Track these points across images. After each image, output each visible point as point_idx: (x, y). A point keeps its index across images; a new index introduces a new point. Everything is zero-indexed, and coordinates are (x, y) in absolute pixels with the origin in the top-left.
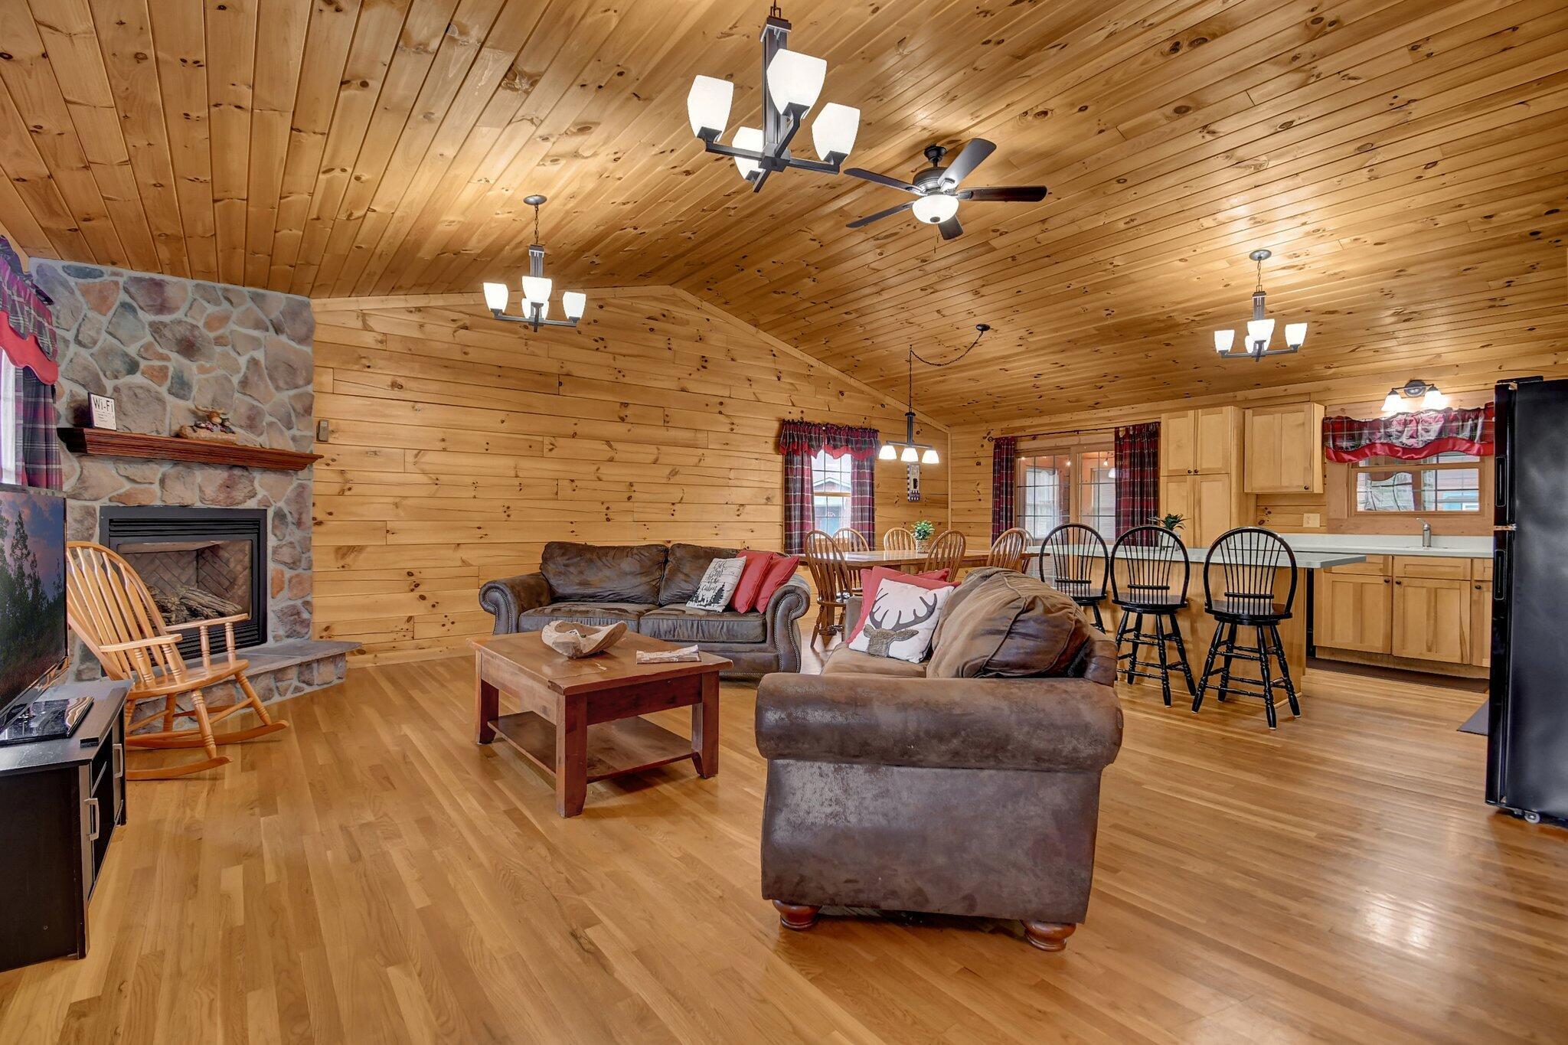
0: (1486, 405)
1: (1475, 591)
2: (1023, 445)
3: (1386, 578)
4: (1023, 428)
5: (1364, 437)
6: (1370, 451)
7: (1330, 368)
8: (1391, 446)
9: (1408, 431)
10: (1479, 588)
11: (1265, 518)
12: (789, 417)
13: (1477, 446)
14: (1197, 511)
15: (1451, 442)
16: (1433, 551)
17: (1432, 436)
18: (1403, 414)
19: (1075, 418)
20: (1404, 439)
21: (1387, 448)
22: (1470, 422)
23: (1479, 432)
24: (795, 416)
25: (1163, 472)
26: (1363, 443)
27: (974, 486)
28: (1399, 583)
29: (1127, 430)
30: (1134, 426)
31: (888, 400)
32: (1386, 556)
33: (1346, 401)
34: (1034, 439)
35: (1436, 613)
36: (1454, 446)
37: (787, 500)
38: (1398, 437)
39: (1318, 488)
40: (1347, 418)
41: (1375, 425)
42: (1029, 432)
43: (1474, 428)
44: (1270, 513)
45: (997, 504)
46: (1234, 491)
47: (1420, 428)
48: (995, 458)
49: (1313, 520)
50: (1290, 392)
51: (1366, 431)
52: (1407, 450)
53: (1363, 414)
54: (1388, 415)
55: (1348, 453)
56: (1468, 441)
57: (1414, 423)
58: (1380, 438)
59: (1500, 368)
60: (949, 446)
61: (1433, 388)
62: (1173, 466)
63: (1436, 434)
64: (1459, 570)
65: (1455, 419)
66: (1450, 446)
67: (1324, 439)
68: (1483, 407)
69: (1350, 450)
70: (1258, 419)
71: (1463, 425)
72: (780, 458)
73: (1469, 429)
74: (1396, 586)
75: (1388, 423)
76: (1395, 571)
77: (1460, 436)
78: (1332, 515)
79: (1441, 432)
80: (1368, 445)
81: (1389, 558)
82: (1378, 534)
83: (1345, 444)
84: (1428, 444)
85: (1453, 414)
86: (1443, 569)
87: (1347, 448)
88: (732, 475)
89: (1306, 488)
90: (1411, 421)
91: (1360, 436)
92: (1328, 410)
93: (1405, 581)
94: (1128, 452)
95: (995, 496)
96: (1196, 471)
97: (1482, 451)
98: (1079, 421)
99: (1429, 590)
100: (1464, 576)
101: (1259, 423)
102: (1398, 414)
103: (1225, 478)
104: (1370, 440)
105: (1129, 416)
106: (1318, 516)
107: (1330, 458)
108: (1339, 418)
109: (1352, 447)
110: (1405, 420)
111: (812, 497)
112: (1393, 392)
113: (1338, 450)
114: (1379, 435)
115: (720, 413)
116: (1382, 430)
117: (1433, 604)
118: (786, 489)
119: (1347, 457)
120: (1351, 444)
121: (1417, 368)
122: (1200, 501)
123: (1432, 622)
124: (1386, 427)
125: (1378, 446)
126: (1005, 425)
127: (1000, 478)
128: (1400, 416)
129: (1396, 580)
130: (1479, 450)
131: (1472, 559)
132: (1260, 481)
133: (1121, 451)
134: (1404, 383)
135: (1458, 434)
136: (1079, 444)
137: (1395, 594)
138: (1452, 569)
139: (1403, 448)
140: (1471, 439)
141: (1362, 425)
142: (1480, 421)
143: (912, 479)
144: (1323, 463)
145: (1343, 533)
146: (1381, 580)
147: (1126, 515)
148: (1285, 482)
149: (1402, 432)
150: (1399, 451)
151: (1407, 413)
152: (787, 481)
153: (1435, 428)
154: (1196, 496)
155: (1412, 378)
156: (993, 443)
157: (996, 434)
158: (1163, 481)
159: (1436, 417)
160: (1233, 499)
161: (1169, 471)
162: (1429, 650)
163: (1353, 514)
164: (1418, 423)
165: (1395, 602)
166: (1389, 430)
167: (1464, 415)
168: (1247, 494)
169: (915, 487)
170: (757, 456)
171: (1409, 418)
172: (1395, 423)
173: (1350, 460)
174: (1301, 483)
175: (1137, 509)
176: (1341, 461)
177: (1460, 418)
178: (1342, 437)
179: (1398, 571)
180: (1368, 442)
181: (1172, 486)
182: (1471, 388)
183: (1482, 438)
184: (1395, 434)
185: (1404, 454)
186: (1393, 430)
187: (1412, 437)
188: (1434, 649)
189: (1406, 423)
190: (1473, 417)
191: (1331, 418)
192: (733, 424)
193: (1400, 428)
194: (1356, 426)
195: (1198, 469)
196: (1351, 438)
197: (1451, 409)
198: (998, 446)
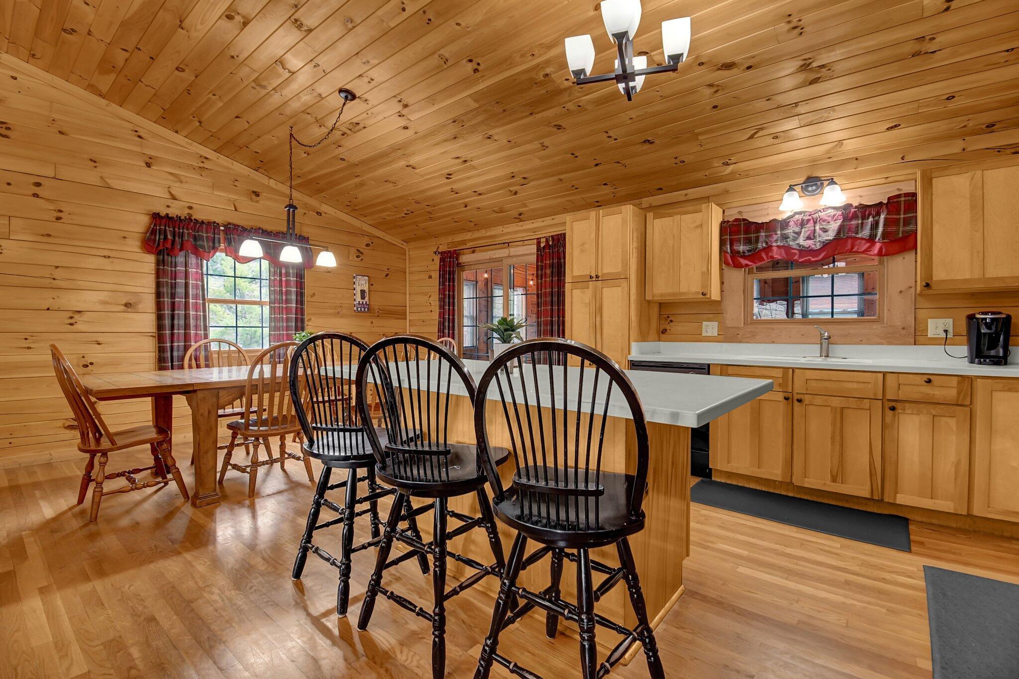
0: (889, 199)
1: (889, 413)
2: (464, 258)
3: (786, 395)
4: (464, 242)
5: (761, 240)
6: (767, 255)
7: (727, 164)
8: (787, 248)
9: (805, 232)
10: (893, 409)
11: (668, 328)
12: (163, 211)
13: (878, 246)
14: (598, 319)
15: (850, 242)
16: (834, 362)
17: (830, 236)
18: (800, 213)
19: (506, 231)
20: (801, 241)
21: (783, 251)
22: (871, 219)
23: (880, 229)
24: (176, 210)
25: (568, 279)
26: (760, 246)
27: (426, 298)
28: (799, 401)
29: (547, 241)
30: (552, 237)
31: (324, 208)
32: (785, 369)
33: (744, 203)
34: (473, 252)
35: (842, 437)
36: (853, 247)
37: (159, 306)
38: (795, 239)
39: (715, 295)
40: (744, 220)
41: (770, 227)
42: (469, 245)
43: (875, 226)
44: (671, 321)
45: (442, 315)
46: (633, 297)
47: (817, 228)
48: (440, 272)
49: (710, 328)
50: (690, 197)
51: (763, 234)
52: (804, 251)
53: (761, 216)
54: (785, 216)
55: (744, 257)
56: (868, 241)
57: (811, 224)
58: (776, 241)
59: (903, 158)
60: (407, 261)
61: (832, 182)
62: (577, 273)
63: (835, 234)
64: (870, 386)
65: (855, 216)
66: (849, 247)
67: (722, 243)
68: (885, 202)
69: (747, 254)
70: (658, 223)
71: (862, 223)
72: (151, 259)
73: (869, 226)
74: (796, 404)
75: (785, 224)
76: (796, 386)
77: (860, 236)
78: (729, 323)
79: (839, 232)
80: (764, 249)
81: (789, 372)
82: (773, 342)
83: (741, 248)
84: (826, 245)
85: (853, 210)
86: (850, 385)
87: (744, 252)
88: (58, 273)
89: (703, 294)
90: (808, 220)
91: (757, 238)
92: (725, 214)
93: (807, 399)
94: (548, 262)
95: (442, 307)
96: (597, 276)
97: (884, 251)
98: (508, 233)
99: (834, 409)
100: (875, 394)
101: (659, 227)
102: (796, 213)
103: (624, 284)
104: (767, 243)
105: (546, 228)
106: (716, 324)
107: (727, 264)
108: (736, 220)
109: (749, 251)
110: (803, 220)
111: (204, 304)
112: (791, 188)
113: (735, 254)
114: (775, 237)
115: (36, 195)
116: (779, 232)
117: (838, 425)
118: (159, 295)
119: (744, 262)
120: (747, 248)
121: (814, 162)
122: (601, 308)
123: (838, 447)
124: (782, 229)
125: (775, 249)
126: (450, 239)
127: (444, 290)
128: (797, 216)
129: (796, 397)
130: (881, 249)
131: (884, 374)
132: (660, 288)
133: (542, 262)
134: (802, 180)
135: (857, 233)
136: (509, 256)
137: (795, 413)
138: (861, 386)
139: (800, 251)
140: (871, 239)
141: (759, 227)
142: (882, 217)
143: (358, 289)
144: (721, 269)
145: (740, 342)
146: (780, 397)
147: (546, 324)
148: (683, 288)
149: (799, 234)
150: (795, 254)
151: (805, 212)
152: (158, 285)
153: (834, 226)
154: (598, 305)
155: (809, 174)
156: (439, 256)
157: (443, 248)
158: (568, 287)
159: (834, 215)
160: (633, 306)
161: (573, 277)
162: (834, 480)
163: (749, 321)
164: (815, 223)
165: (795, 422)
166: (786, 232)
167: (864, 211)
168: (649, 302)
169: (363, 297)
170: (106, 253)
171: (806, 218)
172: (792, 223)
173: (747, 265)
174: (700, 290)
175: (555, 319)
176: (738, 266)
177: (860, 215)
178: (739, 241)
179: (799, 387)
180: (764, 245)
181: (577, 293)
182: (871, 183)
183: (885, 235)
184: (792, 235)
185: (800, 257)
186: (790, 231)
187: (809, 238)
188: (839, 479)
189: (802, 224)
190: (874, 213)
191: (728, 222)
192: (60, 211)
193: (797, 229)
194: (753, 227)
195: (600, 274)
196: (748, 241)
197: (851, 205)
198: (442, 260)
